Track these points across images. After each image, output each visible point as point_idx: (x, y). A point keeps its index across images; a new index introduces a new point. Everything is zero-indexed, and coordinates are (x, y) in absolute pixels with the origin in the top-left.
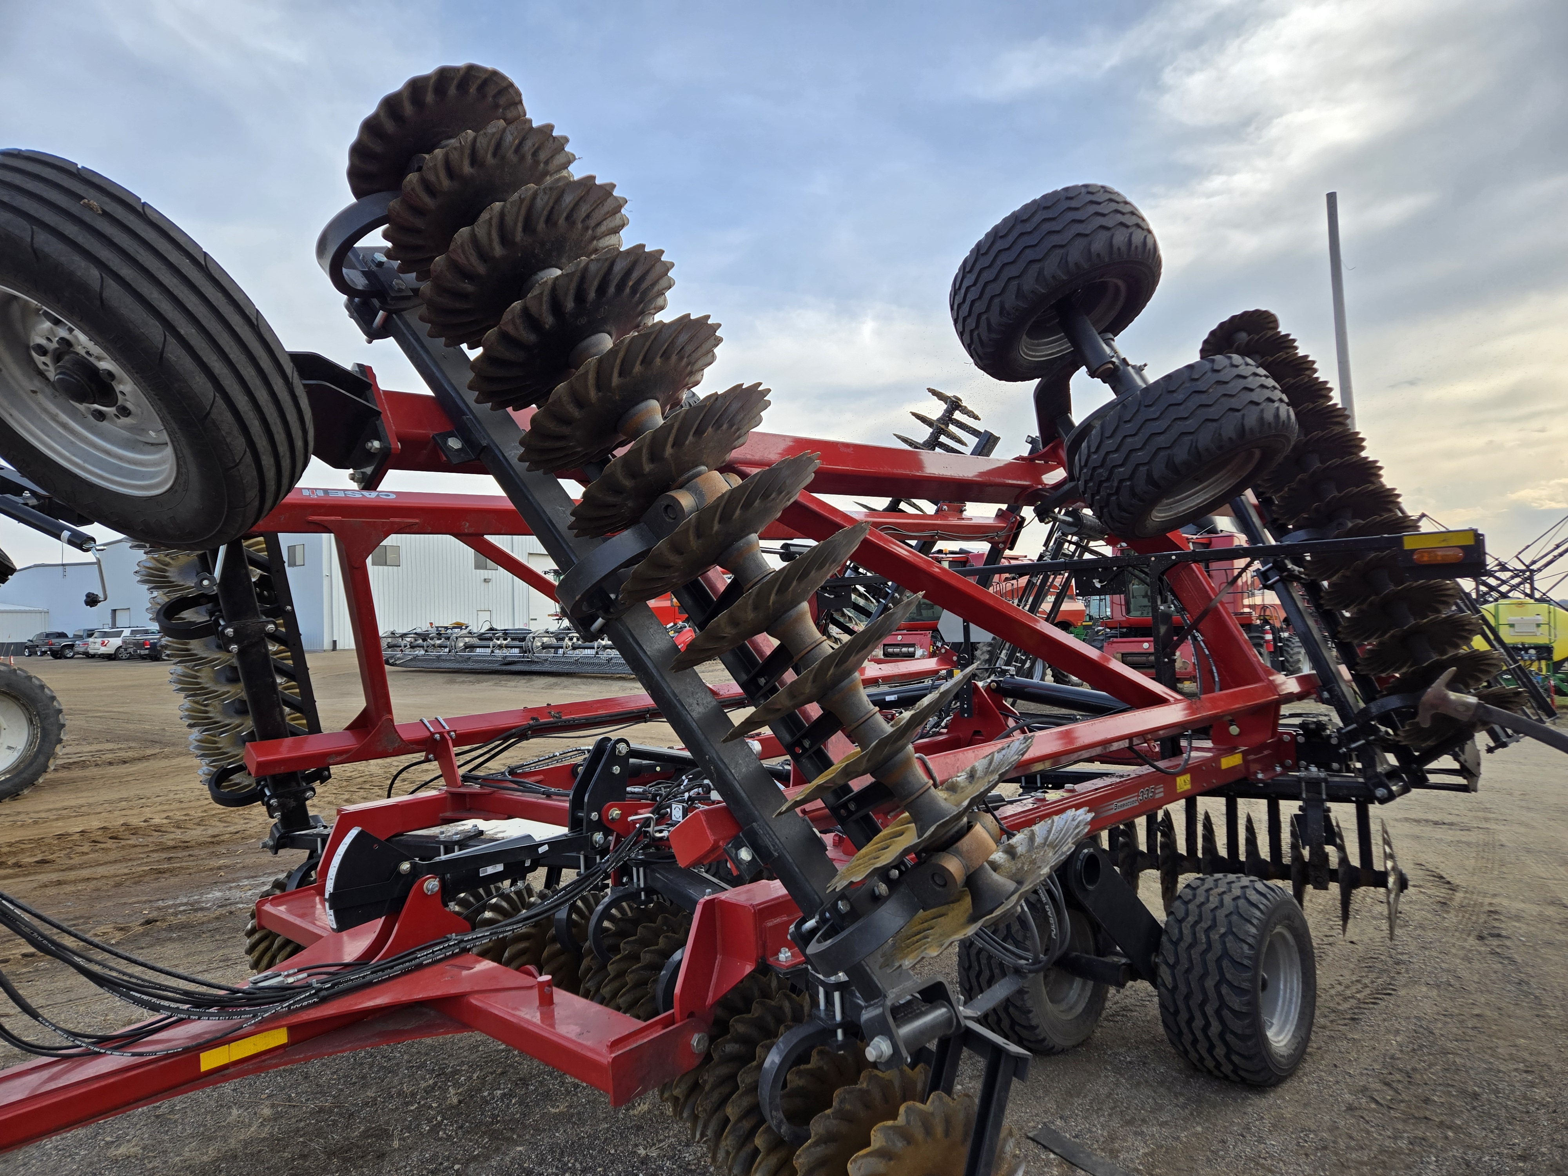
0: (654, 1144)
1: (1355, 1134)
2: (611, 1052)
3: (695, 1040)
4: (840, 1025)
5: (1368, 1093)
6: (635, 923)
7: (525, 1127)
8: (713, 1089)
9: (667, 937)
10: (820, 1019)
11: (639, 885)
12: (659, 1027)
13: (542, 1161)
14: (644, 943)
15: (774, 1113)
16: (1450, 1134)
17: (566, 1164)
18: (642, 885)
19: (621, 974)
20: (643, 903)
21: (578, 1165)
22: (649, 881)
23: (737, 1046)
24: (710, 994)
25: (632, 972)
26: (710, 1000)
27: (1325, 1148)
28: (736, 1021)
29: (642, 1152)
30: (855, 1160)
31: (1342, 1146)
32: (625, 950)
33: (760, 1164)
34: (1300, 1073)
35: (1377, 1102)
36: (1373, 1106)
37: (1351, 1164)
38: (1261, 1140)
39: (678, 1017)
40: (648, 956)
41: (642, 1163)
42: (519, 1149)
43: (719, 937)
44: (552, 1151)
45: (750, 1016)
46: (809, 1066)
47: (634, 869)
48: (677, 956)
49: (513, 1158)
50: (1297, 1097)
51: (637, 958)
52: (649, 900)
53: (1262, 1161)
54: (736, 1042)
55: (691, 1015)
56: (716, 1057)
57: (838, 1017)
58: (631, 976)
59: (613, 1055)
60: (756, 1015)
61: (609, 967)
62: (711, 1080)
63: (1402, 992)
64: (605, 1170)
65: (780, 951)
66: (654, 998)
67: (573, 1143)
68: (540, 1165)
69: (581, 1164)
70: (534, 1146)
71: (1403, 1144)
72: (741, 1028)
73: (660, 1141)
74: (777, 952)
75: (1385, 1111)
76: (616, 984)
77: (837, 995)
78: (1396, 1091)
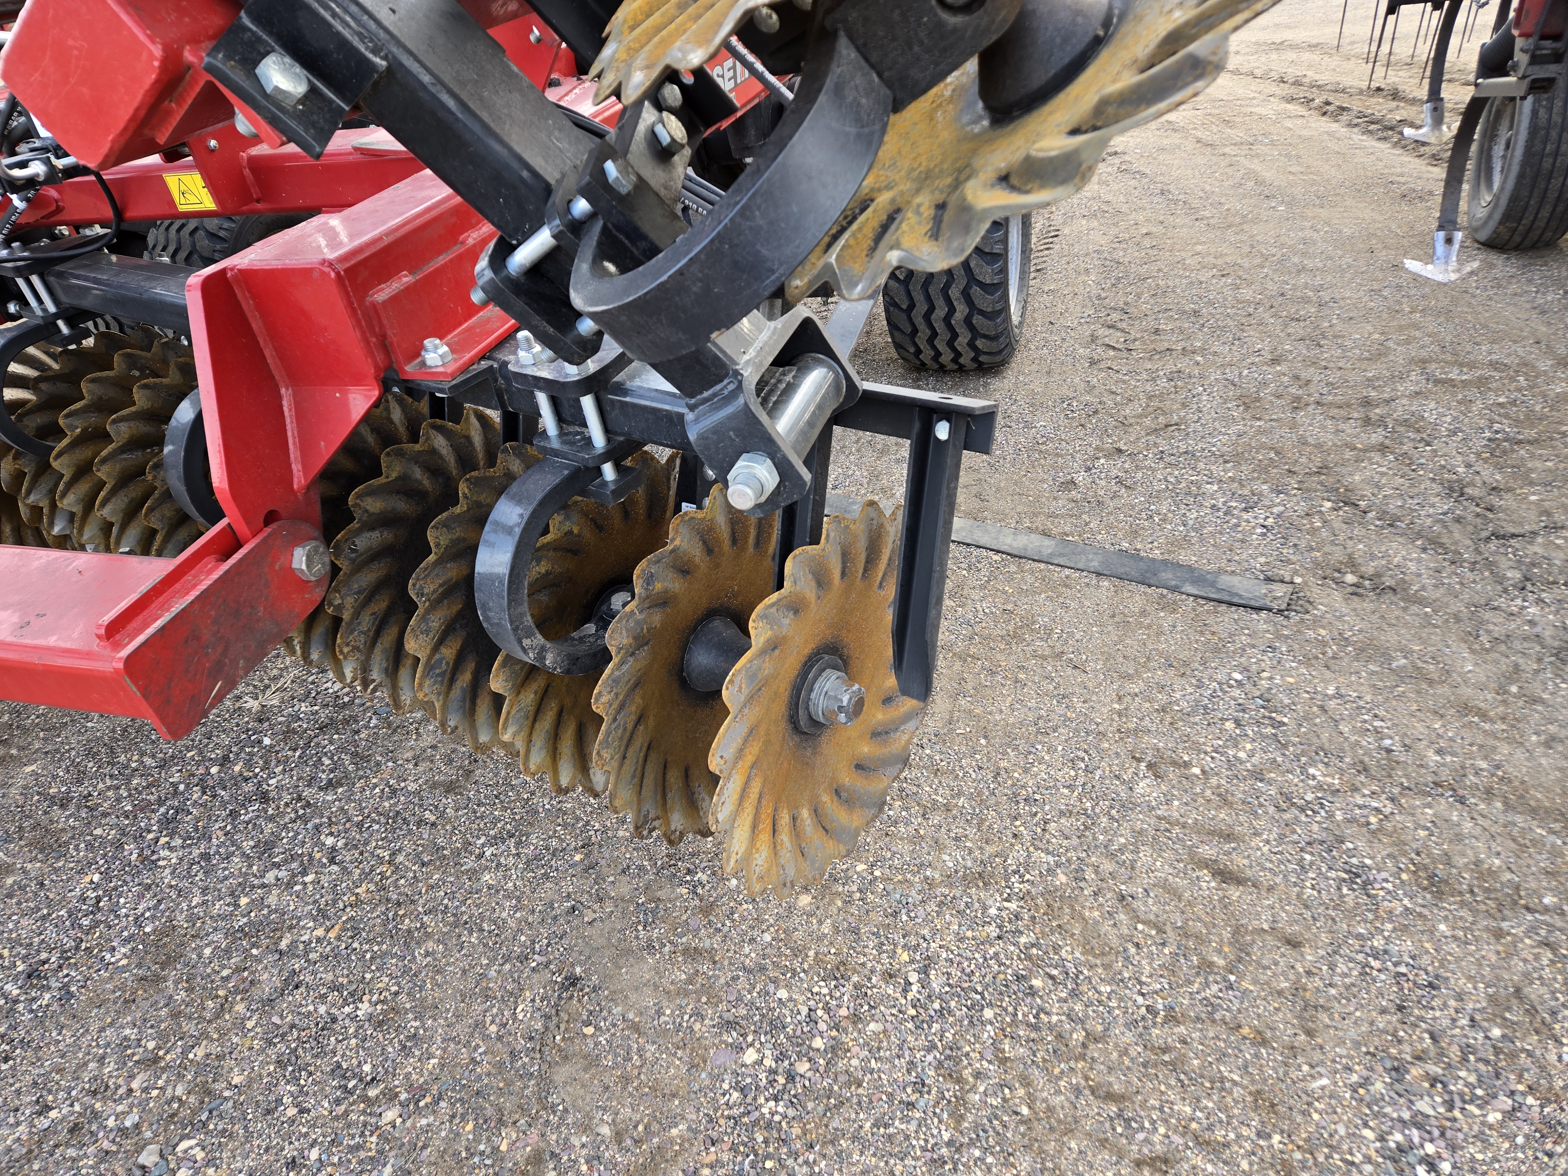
0: (267, 687)
1: (1114, 388)
2: (118, 646)
3: (300, 559)
4: (607, 456)
5: (1099, 342)
6: (72, 378)
7: (25, 731)
8: (357, 614)
9: (146, 387)
10: (556, 453)
11: (45, 310)
12: (209, 561)
13: (81, 777)
14: (104, 407)
15: (526, 642)
16: (1199, 358)
17: (126, 767)
18: (52, 308)
19: (83, 470)
20: (69, 340)
21: (148, 761)
22: (63, 298)
23: (376, 534)
24: (296, 468)
25: (104, 461)
26: (299, 479)
27: (1096, 412)
28: (359, 496)
29: (252, 704)
30: (731, 681)
31: (1110, 403)
32: (73, 428)
33: (508, 713)
34: (1023, 342)
35: (1114, 348)
36: (1112, 353)
37: (1132, 421)
38: (1028, 425)
39: (242, 528)
40: (124, 427)
41: (261, 721)
42: (28, 769)
43: (269, 353)
44: (90, 754)
45: (381, 480)
46: (549, 538)
47: (20, 282)
48: (184, 413)
49: (25, 787)
50: (1035, 367)
51: (101, 436)
52: (79, 335)
53: (1043, 448)
54: (373, 529)
55: (271, 518)
56: (344, 564)
57: (599, 439)
58: (106, 468)
59: (125, 653)
60: (394, 475)
61: (55, 464)
62: (350, 601)
63: (1066, 231)
64: (200, 753)
65: (422, 347)
66: (167, 495)
67: (125, 730)
68: (80, 782)
69: (153, 756)
70: (54, 755)
71: (1163, 383)
72: (374, 505)
73: (275, 679)
74: (417, 351)
75: (1125, 354)
76: (83, 487)
77: (588, 403)
78: (1123, 331)
